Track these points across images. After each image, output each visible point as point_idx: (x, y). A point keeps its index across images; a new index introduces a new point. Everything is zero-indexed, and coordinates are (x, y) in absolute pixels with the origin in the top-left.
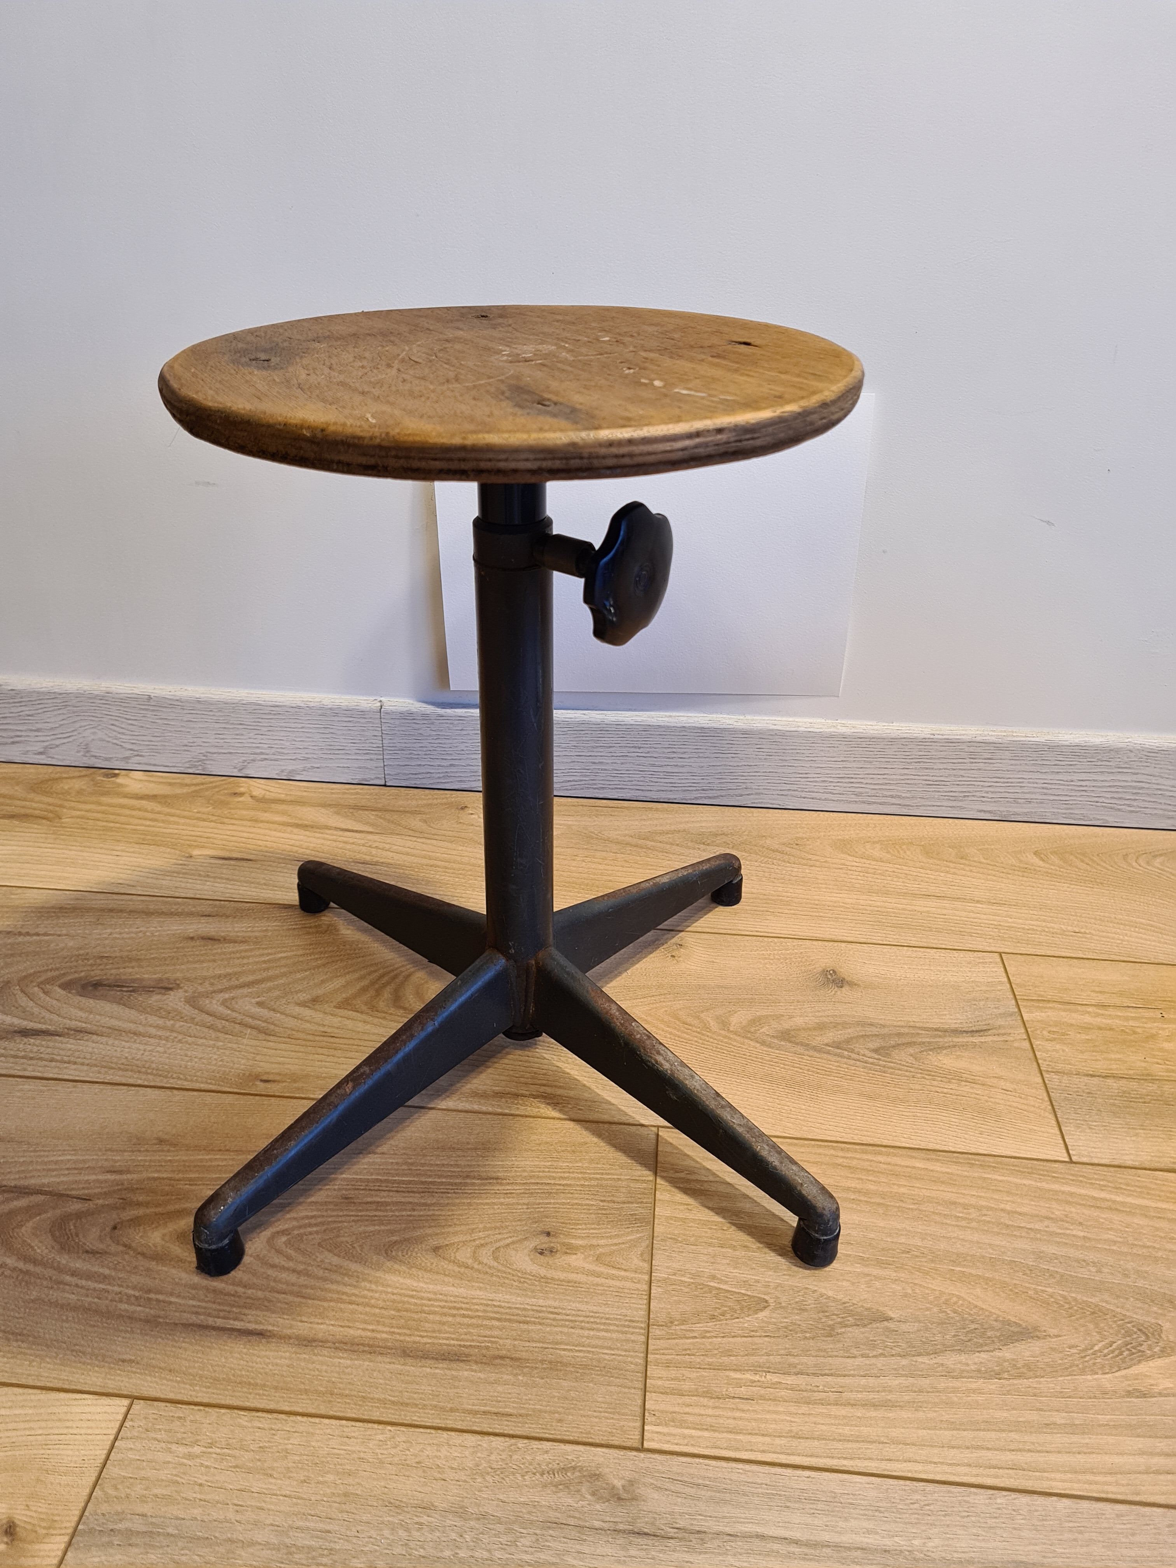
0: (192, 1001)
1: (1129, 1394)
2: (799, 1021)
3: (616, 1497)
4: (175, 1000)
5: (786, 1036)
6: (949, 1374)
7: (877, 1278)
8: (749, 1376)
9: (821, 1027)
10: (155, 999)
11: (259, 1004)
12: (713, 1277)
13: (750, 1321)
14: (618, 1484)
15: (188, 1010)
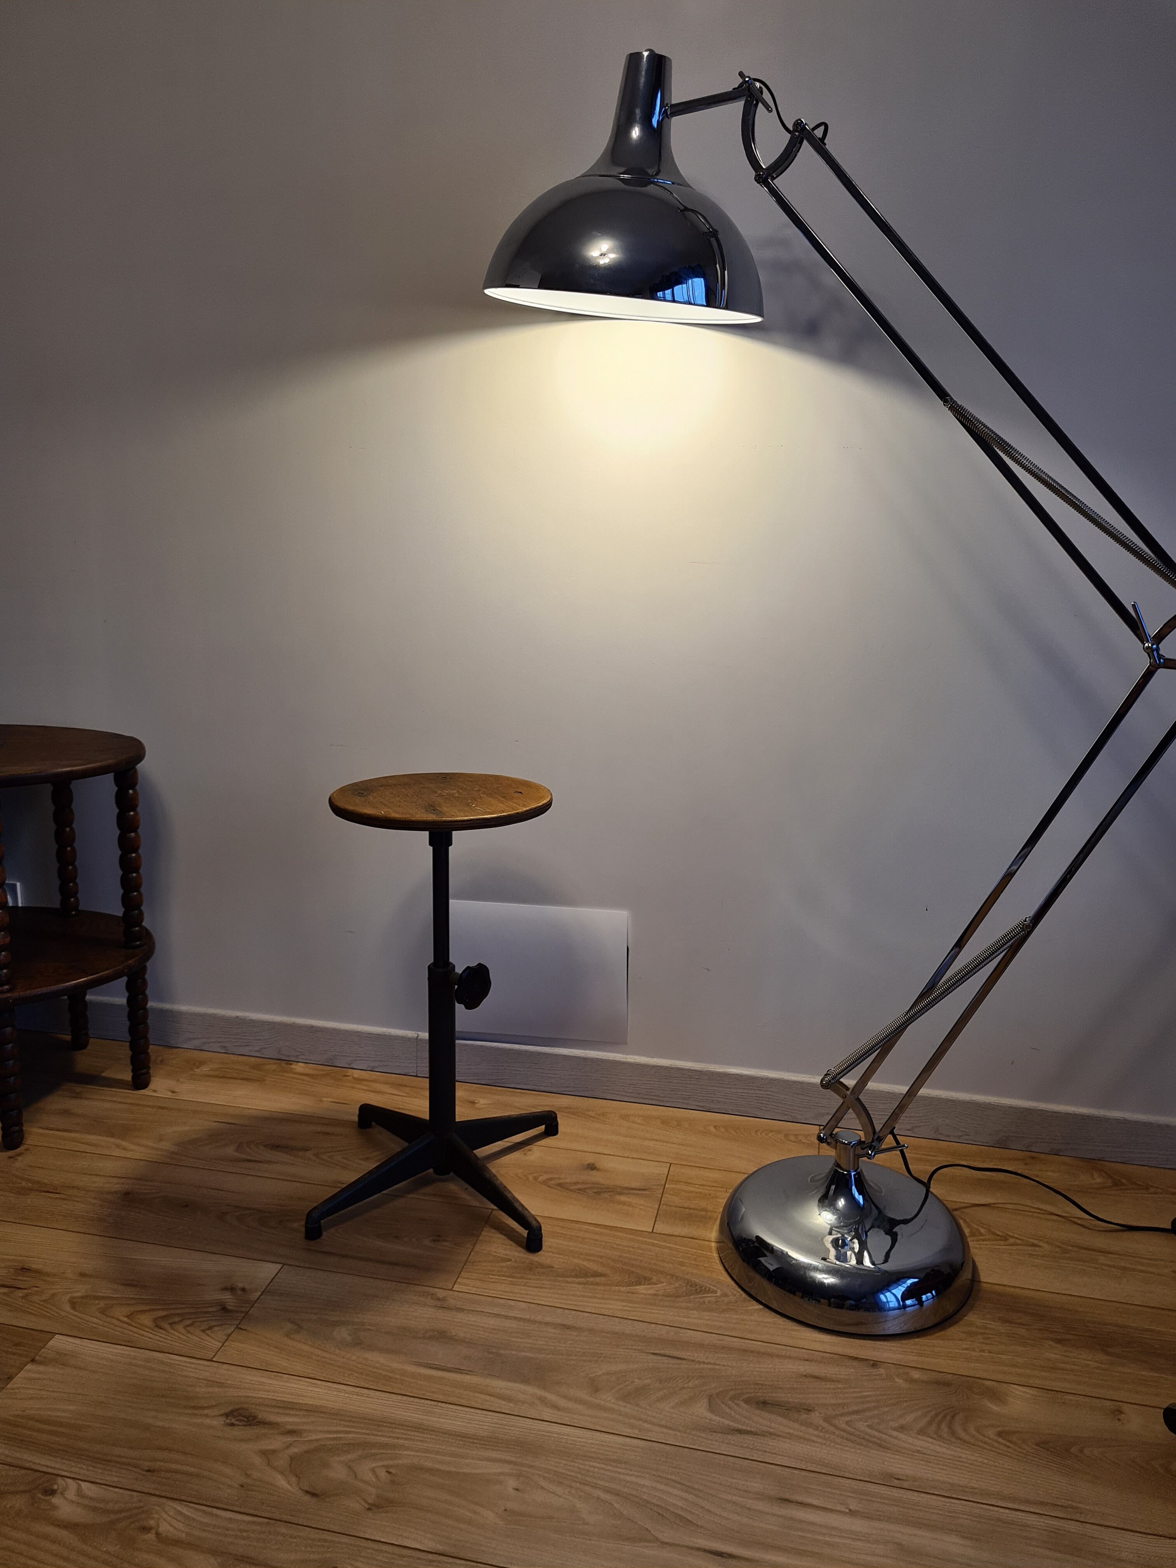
0: (316, 1155)
1: (629, 1293)
2: (568, 1180)
3: (439, 1300)
4: (309, 1154)
5: (560, 1185)
6: (568, 1282)
7: (556, 1257)
8: (496, 1277)
9: (576, 1183)
10: (301, 1153)
11: (343, 1158)
12: (495, 1252)
13: (504, 1264)
14: (441, 1297)
15: (314, 1158)
